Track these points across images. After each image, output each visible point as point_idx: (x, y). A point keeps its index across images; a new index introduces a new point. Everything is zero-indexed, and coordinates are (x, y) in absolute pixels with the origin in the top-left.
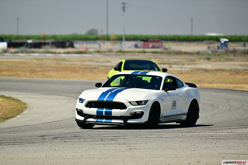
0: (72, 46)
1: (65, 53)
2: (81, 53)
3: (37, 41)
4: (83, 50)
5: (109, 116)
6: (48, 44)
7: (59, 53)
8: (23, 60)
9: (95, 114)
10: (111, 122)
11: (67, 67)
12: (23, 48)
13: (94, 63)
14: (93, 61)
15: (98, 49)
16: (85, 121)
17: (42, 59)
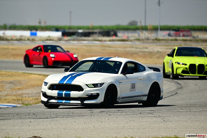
0: (115, 35)
1: (110, 41)
2: (123, 40)
3: (87, 31)
4: (125, 38)
5: (68, 98)
6: (96, 33)
7: (105, 41)
8: (75, 47)
9: (56, 95)
10: (70, 103)
11: (111, 53)
12: (74, 37)
13: (134, 49)
14: (133, 47)
15: (138, 38)
16: (47, 102)
17: (90, 46)
